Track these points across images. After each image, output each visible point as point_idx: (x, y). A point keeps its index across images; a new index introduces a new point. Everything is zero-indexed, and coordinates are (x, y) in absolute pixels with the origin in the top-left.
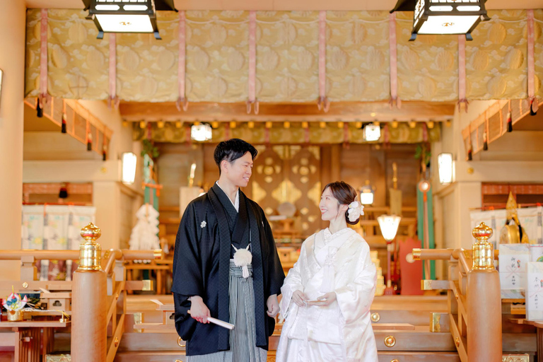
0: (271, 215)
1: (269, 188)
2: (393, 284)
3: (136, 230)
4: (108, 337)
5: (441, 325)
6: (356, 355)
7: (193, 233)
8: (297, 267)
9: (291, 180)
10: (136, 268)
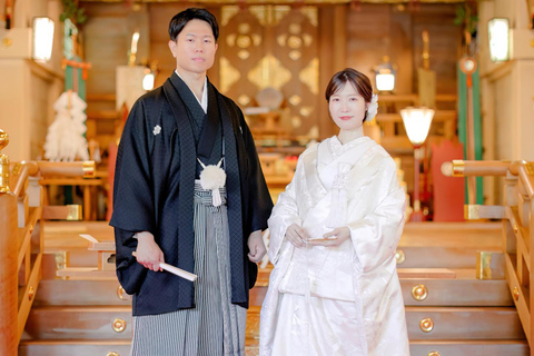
0: (247, 106)
1: (244, 68)
2: (423, 205)
3: (53, 129)
4: (20, 287)
5: (492, 270)
6: (377, 316)
7: (143, 142)
8: (291, 191)
9: (276, 55)
10: (55, 182)
